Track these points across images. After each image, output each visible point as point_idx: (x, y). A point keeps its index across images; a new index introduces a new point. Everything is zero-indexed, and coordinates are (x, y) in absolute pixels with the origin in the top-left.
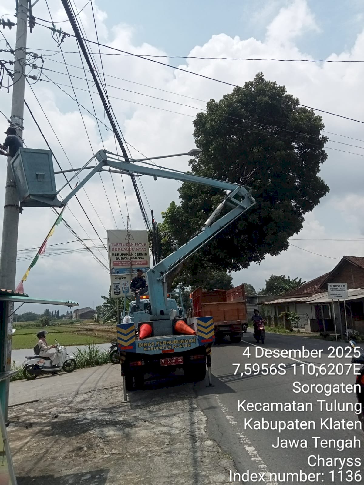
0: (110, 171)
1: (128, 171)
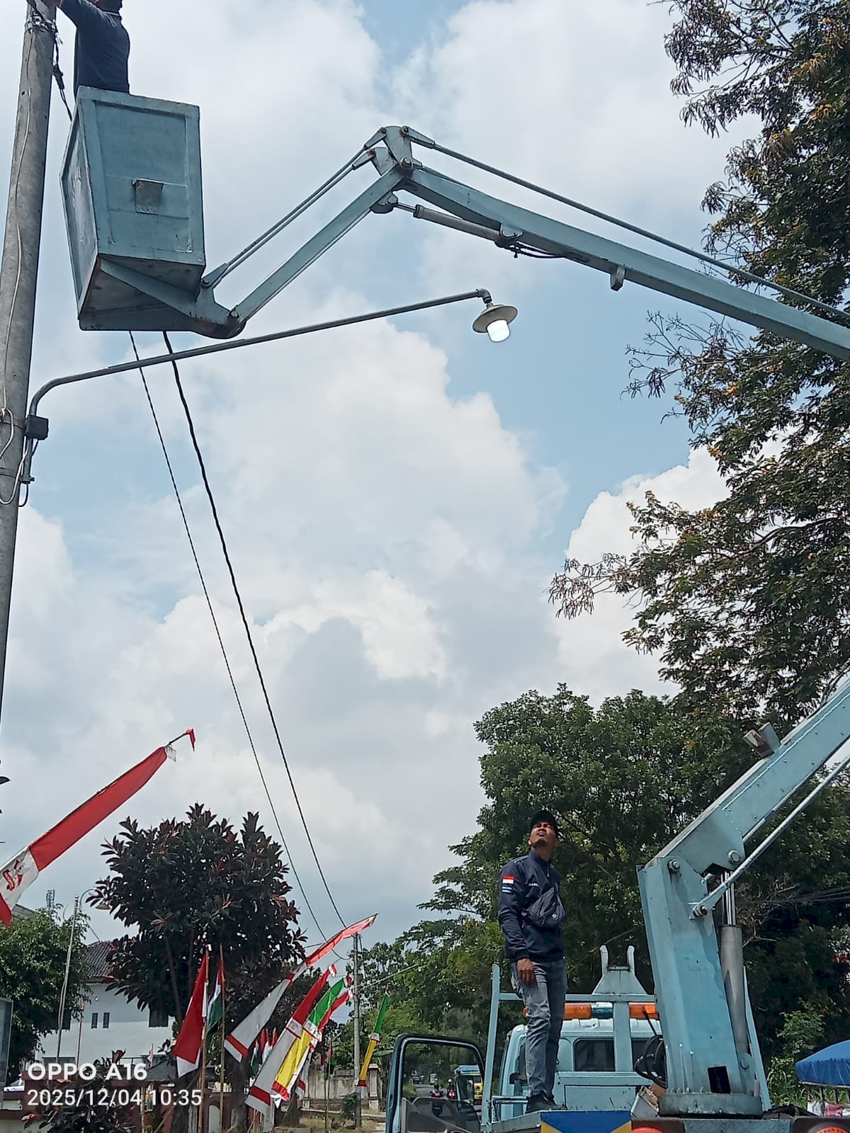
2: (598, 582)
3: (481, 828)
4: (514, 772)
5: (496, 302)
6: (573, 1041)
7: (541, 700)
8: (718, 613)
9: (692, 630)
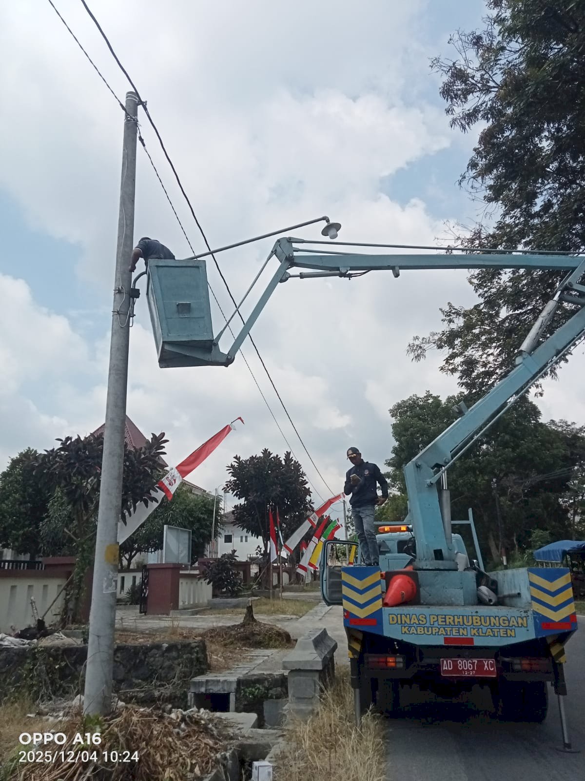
0: (302, 276)
1: (338, 269)
2: (428, 345)
3: (394, 455)
4: (406, 430)
5: (331, 222)
6: (397, 541)
7: (418, 398)
8: (482, 355)
9: (470, 364)
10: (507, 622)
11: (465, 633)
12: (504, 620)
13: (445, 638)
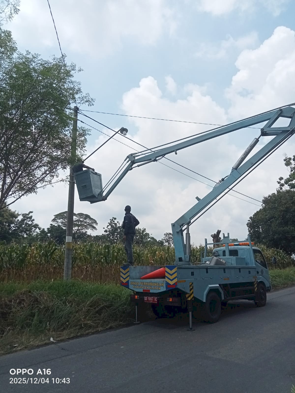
0: (138, 166)
1: (152, 159)
10: (158, 285)
11: (148, 288)
12: (158, 284)
13: (143, 290)
